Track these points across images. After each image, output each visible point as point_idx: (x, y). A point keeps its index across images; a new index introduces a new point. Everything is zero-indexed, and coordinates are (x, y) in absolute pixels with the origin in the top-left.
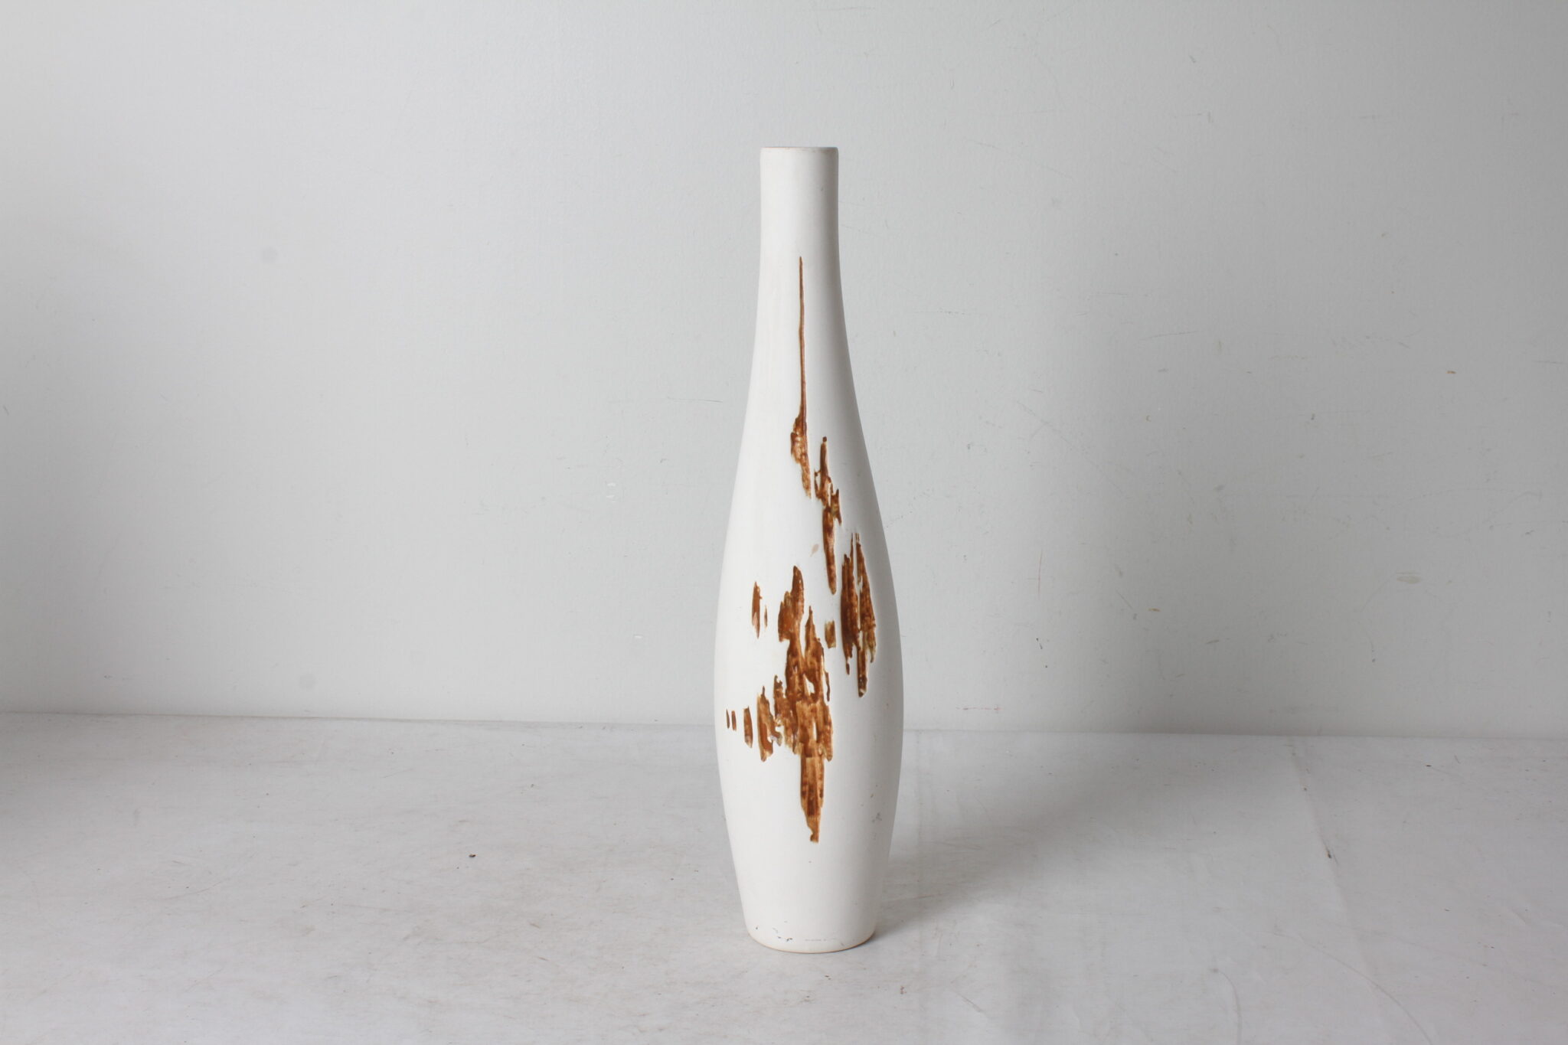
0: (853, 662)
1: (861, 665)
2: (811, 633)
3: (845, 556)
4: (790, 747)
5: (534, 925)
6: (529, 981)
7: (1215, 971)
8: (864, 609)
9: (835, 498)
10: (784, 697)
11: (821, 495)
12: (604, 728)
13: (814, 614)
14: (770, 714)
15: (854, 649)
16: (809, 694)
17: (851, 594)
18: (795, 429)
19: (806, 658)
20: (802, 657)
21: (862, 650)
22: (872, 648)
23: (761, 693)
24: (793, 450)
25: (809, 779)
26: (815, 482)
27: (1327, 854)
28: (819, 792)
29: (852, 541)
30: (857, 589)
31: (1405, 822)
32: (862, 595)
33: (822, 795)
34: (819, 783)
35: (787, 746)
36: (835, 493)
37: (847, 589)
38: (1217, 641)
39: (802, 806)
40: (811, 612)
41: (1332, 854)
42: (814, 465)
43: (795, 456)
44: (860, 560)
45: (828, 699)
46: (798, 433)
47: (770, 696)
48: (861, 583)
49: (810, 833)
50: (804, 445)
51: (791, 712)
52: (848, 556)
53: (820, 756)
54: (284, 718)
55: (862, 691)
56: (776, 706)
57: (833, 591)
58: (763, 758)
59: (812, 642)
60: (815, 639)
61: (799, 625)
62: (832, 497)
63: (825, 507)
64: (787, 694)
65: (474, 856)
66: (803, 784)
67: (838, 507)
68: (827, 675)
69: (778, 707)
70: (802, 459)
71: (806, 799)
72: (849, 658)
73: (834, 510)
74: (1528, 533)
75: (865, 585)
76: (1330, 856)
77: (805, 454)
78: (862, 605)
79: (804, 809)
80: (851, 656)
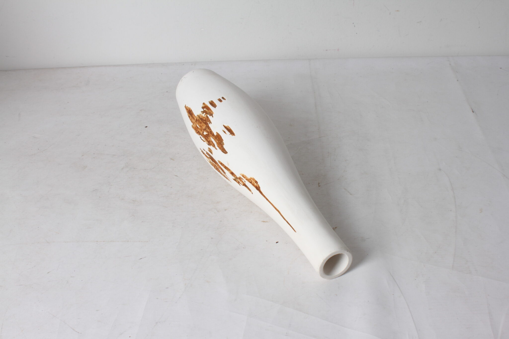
2: (213, 145)
4: (199, 115)
6: (172, 187)
7: (440, 170)
9: (239, 183)
11: (240, 178)
13: (215, 149)
14: (208, 114)
16: (204, 132)
18: (258, 185)
19: (209, 138)
20: (211, 136)
23: (213, 116)
24: (254, 179)
26: (243, 180)
33: (189, 116)
34: (191, 118)
35: (200, 114)
40: (216, 149)
42: (248, 183)
43: (252, 179)
45: (200, 137)
46: (257, 185)
47: (211, 117)
49: (187, 106)
50: (253, 185)
51: (205, 122)
53: (194, 123)
58: (204, 104)
59: (211, 143)
61: (216, 142)
63: (237, 177)
64: (208, 124)
66: (193, 113)
67: (236, 182)
68: (204, 141)
69: (208, 118)
70: (250, 181)
73: (236, 180)
76: (473, 112)
77: (251, 183)
79: (190, 109)
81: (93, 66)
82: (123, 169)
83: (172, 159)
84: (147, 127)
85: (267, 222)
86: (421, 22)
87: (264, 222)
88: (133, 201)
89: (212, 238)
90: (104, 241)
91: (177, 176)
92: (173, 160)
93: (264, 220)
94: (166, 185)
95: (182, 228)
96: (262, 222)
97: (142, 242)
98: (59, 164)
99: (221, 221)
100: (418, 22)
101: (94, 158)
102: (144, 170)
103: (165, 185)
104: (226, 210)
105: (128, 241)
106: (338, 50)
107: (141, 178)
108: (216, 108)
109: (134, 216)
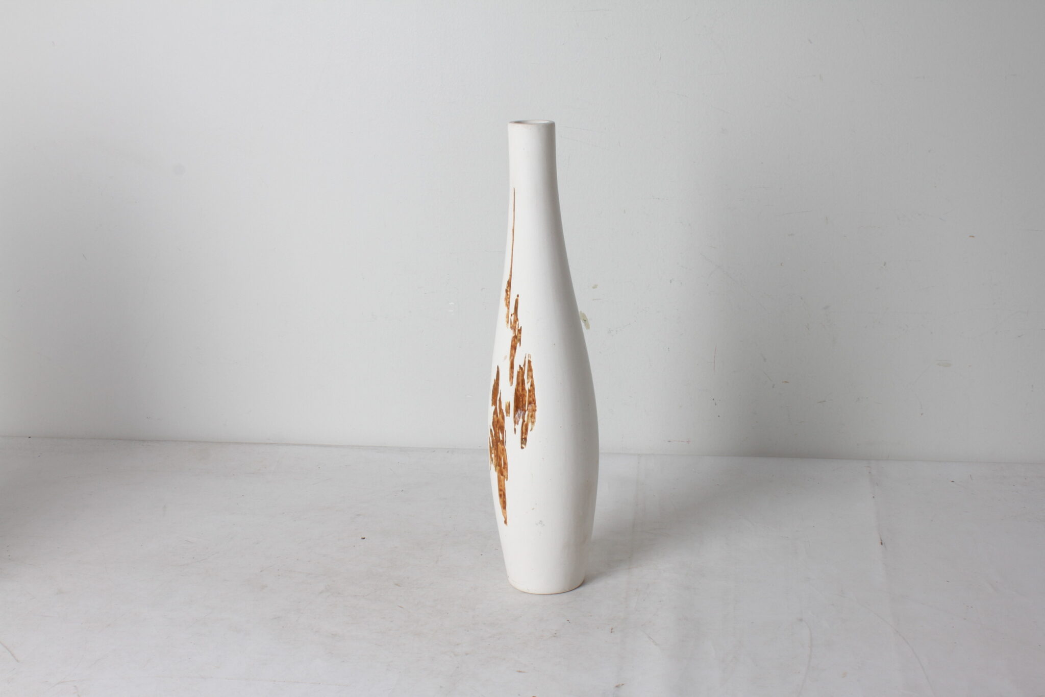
0: (519, 427)
1: (524, 431)
3: (520, 366)
5: (397, 585)
6: (392, 621)
7: (801, 620)
8: (531, 399)
9: (520, 331)
11: (513, 328)
12: (448, 452)
15: (521, 421)
17: (523, 389)
21: (526, 422)
22: (533, 423)
26: (511, 319)
27: (880, 542)
29: (525, 358)
30: (527, 386)
31: (932, 521)
32: (530, 391)
36: (519, 328)
37: (521, 385)
38: (824, 401)
41: (883, 543)
42: (511, 309)
44: (530, 370)
48: (530, 384)
52: (522, 366)
54: (255, 444)
55: (523, 446)
57: (512, 384)
62: (519, 330)
63: (514, 335)
65: (364, 538)
67: (520, 337)
72: (516, 425)
73: (518, 338)
74: (1019, 336)
75: (532, 385)
76: (882, 544)
78: (530, 396)
80: (518, 424)
82: (321, 592)
85: (524, 672)
87: (520, 671)
88: (333, 634)
92: (399, 586)
94: (384, 618)
96: (517, 672)
100: (820, 402)
101: (279, 575)
102: (354, 596)
106: (688, 442)
107: (347, 606)
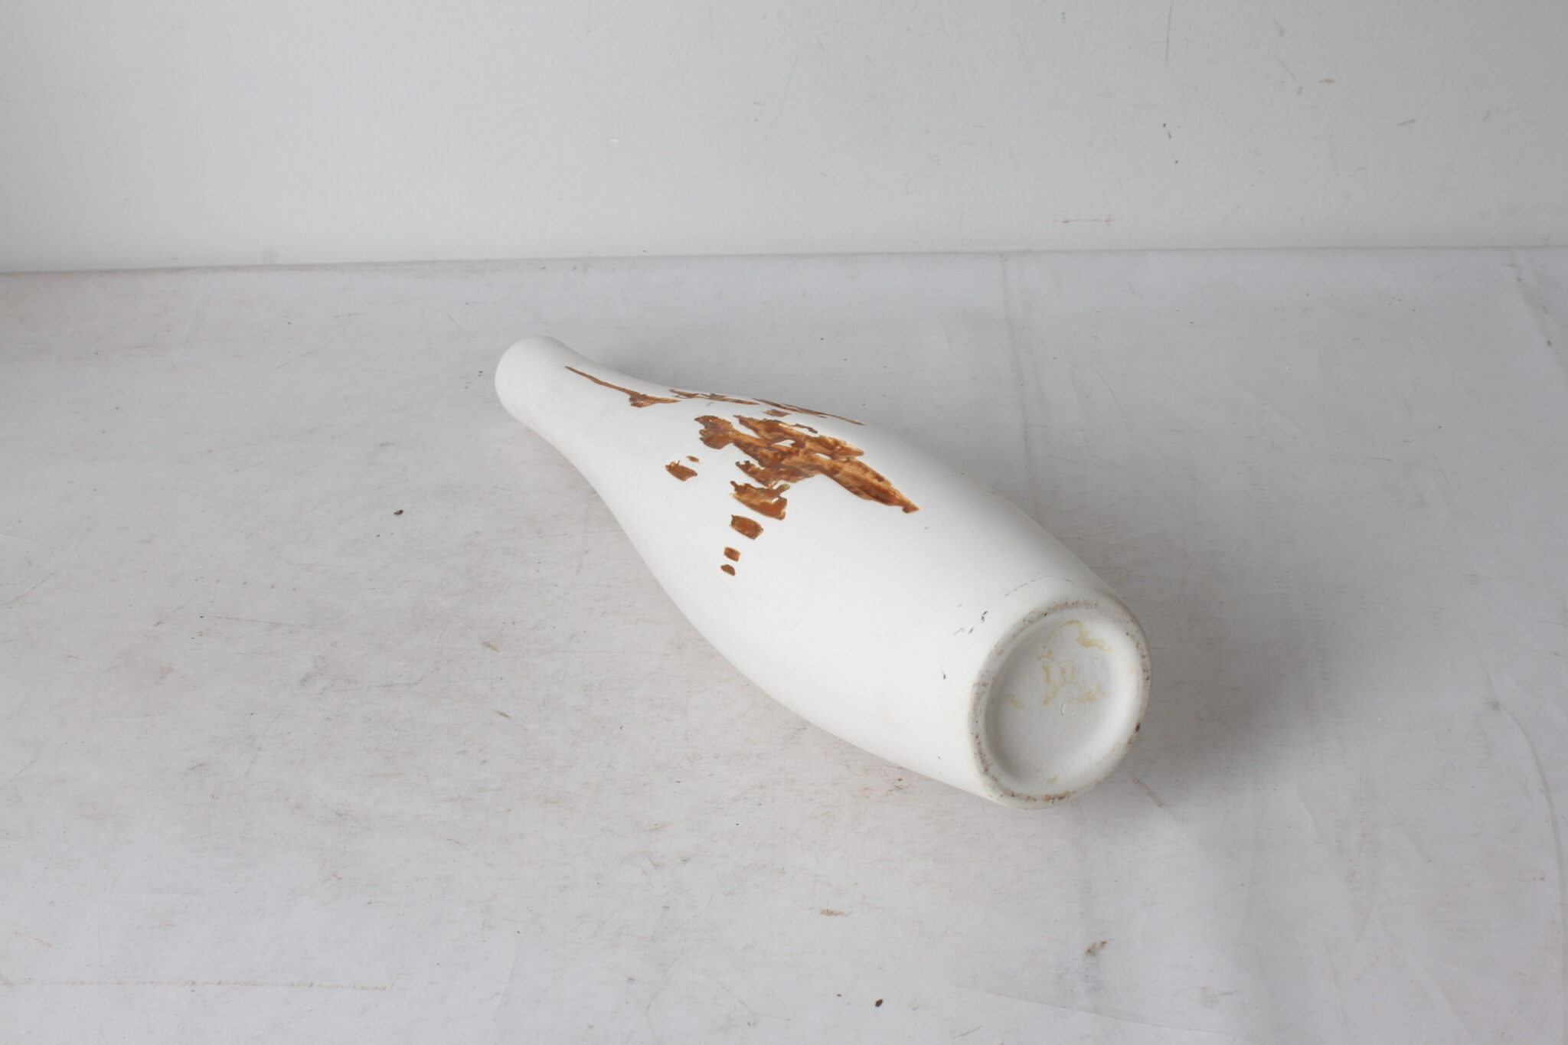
2: (751, 423)
10: (762, 468)
14: (758, 489)
16: (790, 446)
19: (762, 437)
20: (757, 440)
23: (732, 488)
25: (852, 482)
28: (875, 482)
33: (880, 479)
34: (868, 476)
39: (866, 498)
40: (740, 418)
45: (816, 432)
47: (743, 479)
49: (899, 509)
51: (781, 469)
56: (759, 480)
59: (759, 427)
60: (760, 422)
61: (733, 429)
64: (762, 465)
66: (849, 488)
68: (797, 425)
69: (763, 480)
71: (863, 492)
79: (870, 499)
81: (215, 269)
82: (305, 680)
83: (489, 645)
84: (401, 512)
85: (841, 913)
86: (1413, 121)
87: (829, 913)
88: (339, 815)
89: (631, 979)
90: (219, 983)
91: (507, 716)
92: (494, 649)
93: (831, 908)
94: (464, 752)
95: (519, 932)
96: (821, 913)
97: (363, 988)
98: (70, 656)
99: (668, 908)
100: (1402, 124)
101: (201, 634)
102: (385, 686)
103: (458, 753)
104: (685, 861)
105: (311, 985)
106: (1108, 221)
107: (370, 720)
108: (731, 519)
109: (339, 879)
